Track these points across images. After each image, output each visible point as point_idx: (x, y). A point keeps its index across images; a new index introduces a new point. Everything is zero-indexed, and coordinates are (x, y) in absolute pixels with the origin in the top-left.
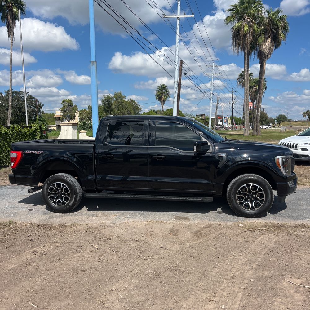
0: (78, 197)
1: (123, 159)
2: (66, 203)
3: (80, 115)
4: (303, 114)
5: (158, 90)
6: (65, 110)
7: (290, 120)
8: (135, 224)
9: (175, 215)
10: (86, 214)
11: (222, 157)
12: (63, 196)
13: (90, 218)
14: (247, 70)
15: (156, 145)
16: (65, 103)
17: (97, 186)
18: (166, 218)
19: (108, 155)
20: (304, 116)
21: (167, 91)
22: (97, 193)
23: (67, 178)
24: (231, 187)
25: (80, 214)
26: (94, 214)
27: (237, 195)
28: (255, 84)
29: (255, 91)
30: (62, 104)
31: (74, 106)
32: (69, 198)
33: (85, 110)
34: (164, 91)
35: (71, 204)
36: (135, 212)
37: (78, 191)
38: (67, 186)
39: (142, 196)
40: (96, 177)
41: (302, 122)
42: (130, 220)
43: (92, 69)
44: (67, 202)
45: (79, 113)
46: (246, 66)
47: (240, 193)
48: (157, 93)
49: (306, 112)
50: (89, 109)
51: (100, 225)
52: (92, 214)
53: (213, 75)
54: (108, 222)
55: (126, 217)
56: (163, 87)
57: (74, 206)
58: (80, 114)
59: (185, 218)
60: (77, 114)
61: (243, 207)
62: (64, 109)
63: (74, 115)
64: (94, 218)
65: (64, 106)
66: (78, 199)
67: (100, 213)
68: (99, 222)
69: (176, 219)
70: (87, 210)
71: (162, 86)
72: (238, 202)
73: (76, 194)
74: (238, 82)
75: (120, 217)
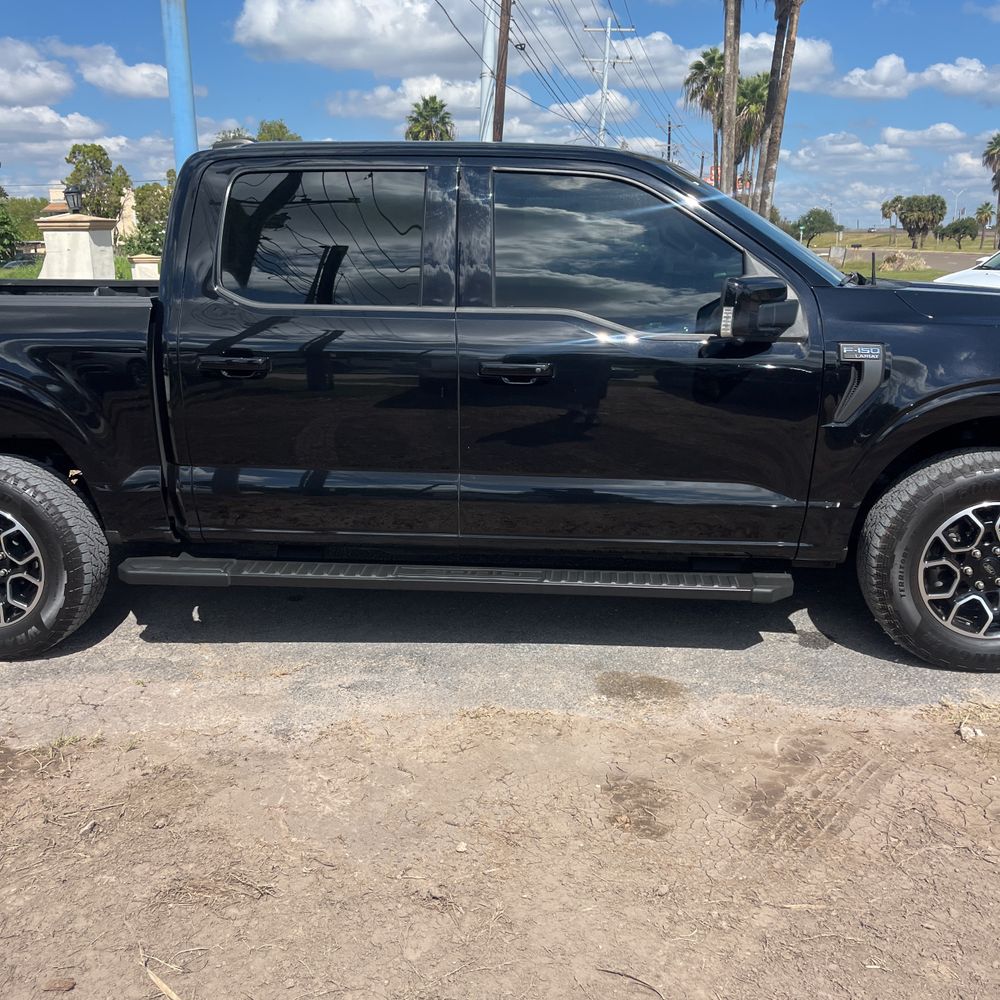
0: (88, 579)
1: (304, 377)
2: (24, 612)
3: (139, 203)
4: (883, 209)
5: (415, 115)
6: (84, 182)
7: (840, 228)
8: (399, 738)
9: (598, 666)
10: (134, 664)
11: (859, 365)
12: (6, 576)
13: (155, 689)
14: (732, 40)
15: (498, 306)
16: (81, 158)
17: (183, 522)
18: (559, 686)
19: (235, 360)
20: (885, 216)
21: (447, 120)
22: (184, 556)
23: (17, 481)
24: (894, 520)
25: (101, 663)
26: (175, 659)
27: (923, 565)
28: (745, 100)
29: (745, 126)
30: (69, 161)
31: (113, 169)
32: (40, 585)
33: (156, 186)
34: (434, 120)
35: (49, 615)
36: (386, 646)
37: (82, 548)
38: (19, 526)
39: (424, 572)
40: (173, 473)
41: (876, 235)
42: (373, 706)
43: (169, 14)
44: (29, 604)
45: (136, 198)
46: (732, 23)
47: (938, 550)
48: (410, 128)
49: (893, 202)
50: (169, 182)
51: (204, 746)
52: (163, 665)
53: (607, 61)
54: (251, 727)
55: (348, 680)
56: (431, 105)
57: (70, 623)
58: (140, 200)
59: (658, 688)
60: (129, 201)
61: (948, 624)
62: (80, 180)
63: (118, 202)
64: (175, 690)
65: (78, 170)
66: (86, 589)
67: (206, 654)
68: (200, 722)
69: (610, 694)
70: (141, 636)
71: (426, 103)
72: (926, 597)
73: (73, 562)
74: (688, 91)
75: (312, 686)
